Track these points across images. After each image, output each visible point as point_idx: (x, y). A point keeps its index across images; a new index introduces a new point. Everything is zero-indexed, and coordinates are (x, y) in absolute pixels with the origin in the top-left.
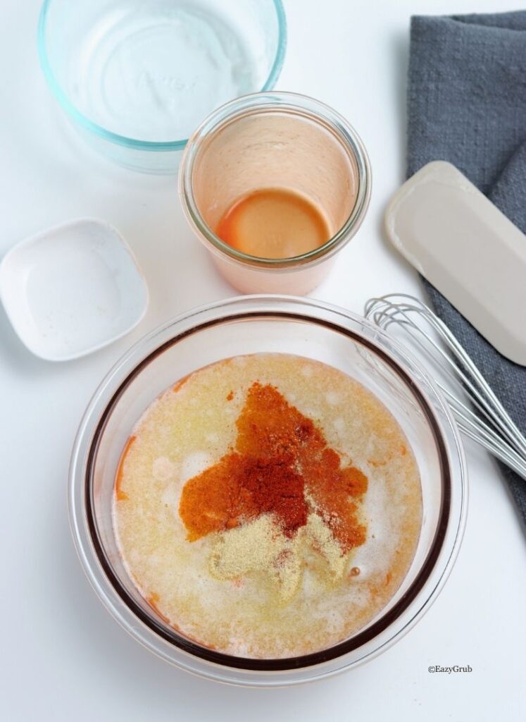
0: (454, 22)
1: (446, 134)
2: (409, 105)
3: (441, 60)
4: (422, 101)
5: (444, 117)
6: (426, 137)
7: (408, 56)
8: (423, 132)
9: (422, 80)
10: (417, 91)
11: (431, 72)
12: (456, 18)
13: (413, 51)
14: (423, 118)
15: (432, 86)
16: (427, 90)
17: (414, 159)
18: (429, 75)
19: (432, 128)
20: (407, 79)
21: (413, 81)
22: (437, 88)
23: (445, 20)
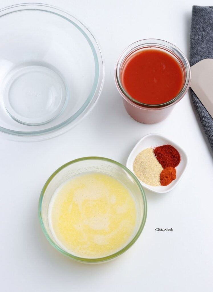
0: (210, 8)
1: (205, 52)
2: (191, 41)
3: (204, 23)
4: (196, 39)
5: (205, 46)
6: (197, 53)
7: (191, 21)
8: (196, 51)
9: (196, 31)
10: (194, 35)
11: (200, 28)
12: (210, 7)
13: (193, 19)
14: (197, 46)
15: (200, 33)
16: (198, 35)
17: (192, 62)
18: (199, 29)
19: (200, 50)
20: (190, 30)
21: (193, 31)
22: (202, 34)
23: (206, 8)
